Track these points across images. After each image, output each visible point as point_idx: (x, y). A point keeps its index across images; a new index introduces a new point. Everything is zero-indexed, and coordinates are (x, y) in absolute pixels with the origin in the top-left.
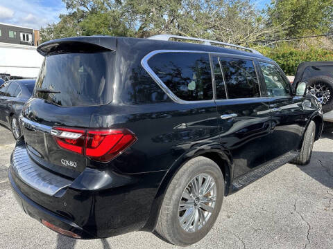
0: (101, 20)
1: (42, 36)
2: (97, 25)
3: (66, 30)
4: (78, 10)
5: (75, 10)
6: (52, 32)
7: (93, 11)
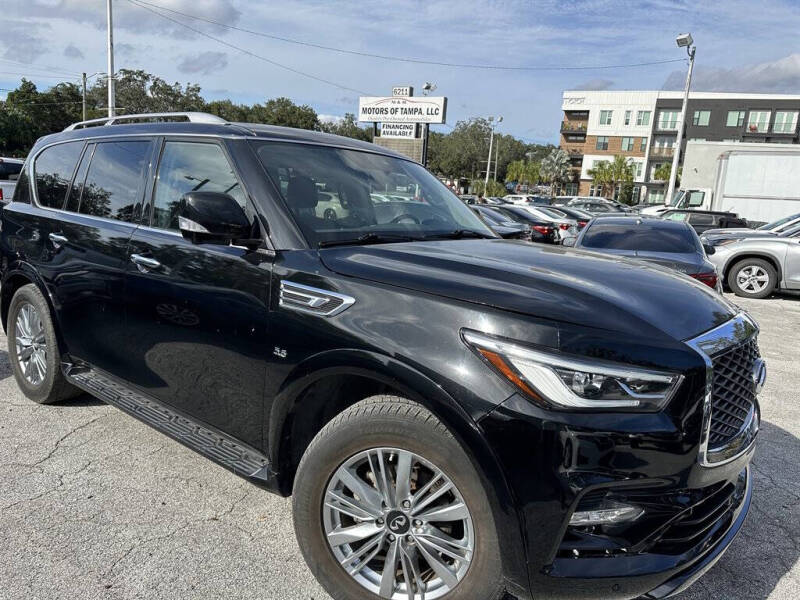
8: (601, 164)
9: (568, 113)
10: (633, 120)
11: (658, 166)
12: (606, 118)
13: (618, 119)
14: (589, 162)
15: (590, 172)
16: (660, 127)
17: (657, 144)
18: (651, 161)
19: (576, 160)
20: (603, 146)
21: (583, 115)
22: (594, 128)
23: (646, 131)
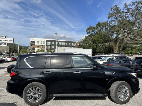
0: (99, 36)
1: (79, 44)
2: (97, 38)
3: (87, 41)
4: (91, 34)
5: (90, 34)
6: (82, 42)
7: (97, 33)
8: (38, 50)
9: (31, 41)
10: (43, 43)
11: (47, 50)
12: (38, 42)
13: (40, 42)
14: (36, 49)
15: (36, 51)
16: (47, 44)
17: (47, 47)
18: (46, 49)
19: (34, 49)
20: (38, 47)
21: (34, 42)
22: (36, 44)
23: (45, 45)
